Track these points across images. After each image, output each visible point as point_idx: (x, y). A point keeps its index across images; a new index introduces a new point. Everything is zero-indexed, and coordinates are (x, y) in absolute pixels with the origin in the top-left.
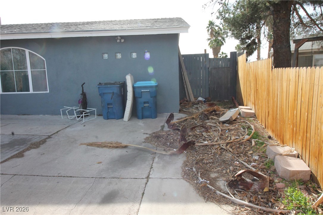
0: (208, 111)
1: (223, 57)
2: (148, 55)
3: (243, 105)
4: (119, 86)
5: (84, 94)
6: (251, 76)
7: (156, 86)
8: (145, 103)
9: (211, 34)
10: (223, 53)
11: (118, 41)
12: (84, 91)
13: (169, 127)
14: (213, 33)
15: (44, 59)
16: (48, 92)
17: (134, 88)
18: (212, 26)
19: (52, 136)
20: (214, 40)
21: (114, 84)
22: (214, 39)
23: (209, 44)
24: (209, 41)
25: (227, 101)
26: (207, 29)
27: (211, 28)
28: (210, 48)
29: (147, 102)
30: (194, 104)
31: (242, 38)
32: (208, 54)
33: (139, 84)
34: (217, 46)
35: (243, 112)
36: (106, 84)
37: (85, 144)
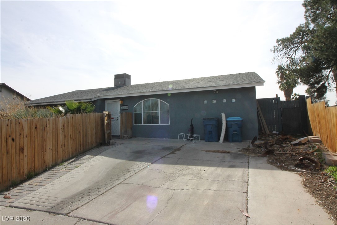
0: (282, 138)
1: (296, 98)
2: (234, 100)
3: (313, 135)
4: (216, 120)
5: (192, 126)
6: (316, 113)
7: (242, 121)
8: (234, 131)
9: (282, 78)
10: (295, 94)
11: (215, 92)
12: (192, 124)
13: (253, 146)
14: (284, 77)
15: (168, 105)
16: (169, 124)
17: (227, 121)
18: (282, 70)
19: (182, 147)
20: (285, 83)
21: (213, 119)
22: (285, 81)
23: (280, 87)
24: (280, 84)
25: (300, 135)
26: (277, 73)
27: (280, 72)
28: (281, 91)
29: (236, 131)
30: (269, 135)
31: (310, 84)
32: (279, 98)
33: (230, 119)
34: (289, 88)
35: (311, 139)
36: (208, 119)
37: (204, 151)
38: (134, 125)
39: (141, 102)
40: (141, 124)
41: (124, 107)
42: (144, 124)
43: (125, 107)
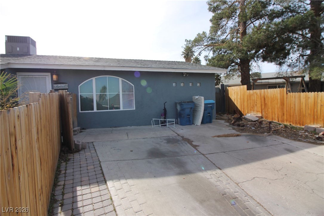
2: (198, 85)
11: (185, 75)
12: (165, 108)
15: (133, 86)
16: (135, 109)
19: (181, 135)
29: (209, 113)
38: (80, 111)
39: (92, 79)
40: (93, 110)
41: (59, 85)
42: (97, 110)
43: (62, 85)
